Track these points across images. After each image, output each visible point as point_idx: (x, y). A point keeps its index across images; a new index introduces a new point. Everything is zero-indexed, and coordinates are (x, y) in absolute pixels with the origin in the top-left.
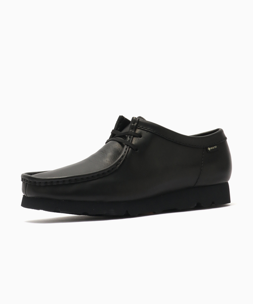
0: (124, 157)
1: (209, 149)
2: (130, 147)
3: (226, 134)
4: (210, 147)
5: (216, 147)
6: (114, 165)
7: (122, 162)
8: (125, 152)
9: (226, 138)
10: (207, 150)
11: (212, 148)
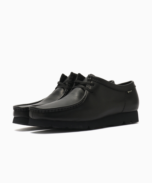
0: (86, 97)
1: (128, 92)
2: (89, 91)
3: (135, 84)
4: (129, 91)
5: (131, 91)
6: (81, 101)
7: (85, 99)
8: (86, 94)
9: (135, 86)
10: (128, 93)
11: (130, 92)
